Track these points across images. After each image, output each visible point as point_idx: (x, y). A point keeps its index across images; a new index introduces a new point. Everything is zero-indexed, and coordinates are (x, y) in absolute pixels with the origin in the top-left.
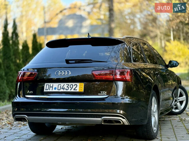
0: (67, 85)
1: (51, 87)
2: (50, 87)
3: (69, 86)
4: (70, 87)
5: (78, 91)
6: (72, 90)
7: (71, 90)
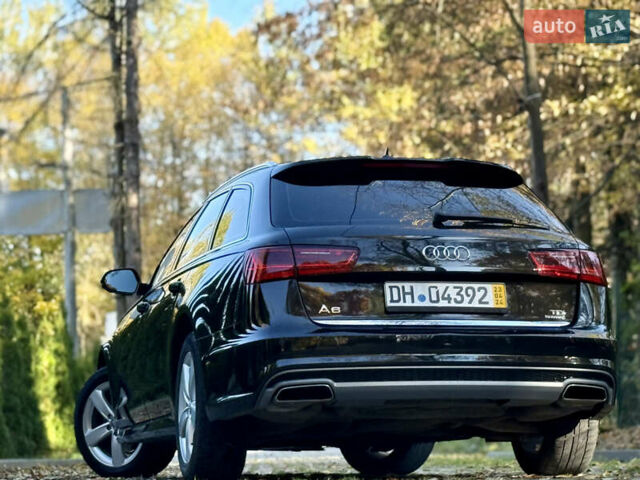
0: (455, 288)
1: (408, 293)
2: (405, 294)
3: (463, 293)
4: (468, 296)
5: (492, 305)
6: (476, 304)
7: (470, 302)
